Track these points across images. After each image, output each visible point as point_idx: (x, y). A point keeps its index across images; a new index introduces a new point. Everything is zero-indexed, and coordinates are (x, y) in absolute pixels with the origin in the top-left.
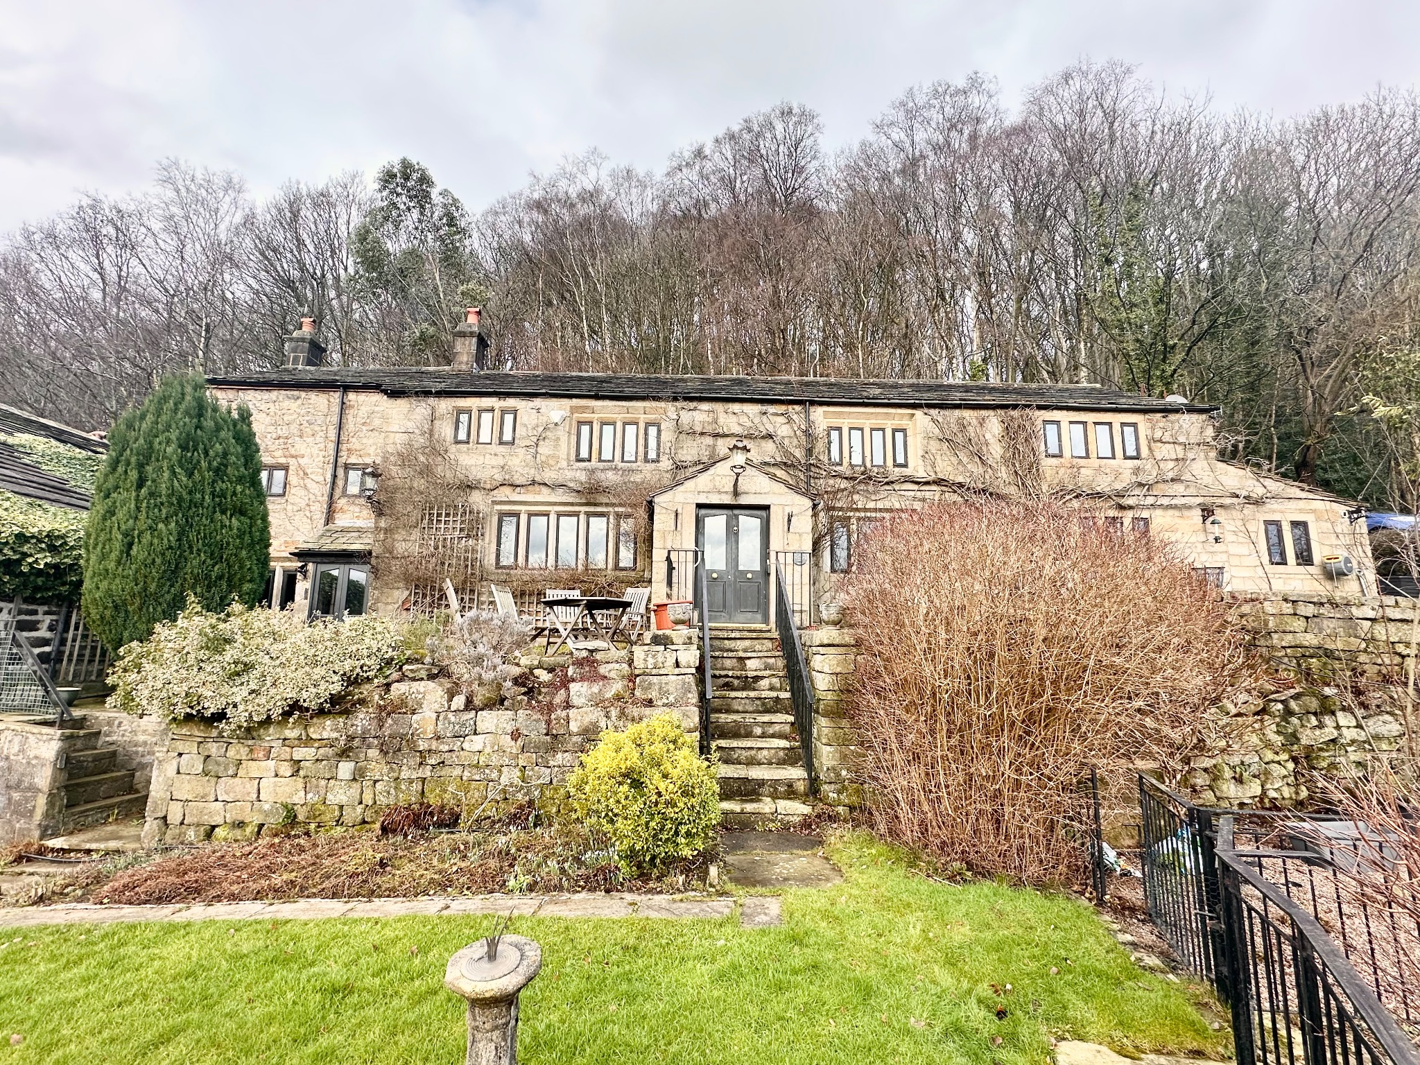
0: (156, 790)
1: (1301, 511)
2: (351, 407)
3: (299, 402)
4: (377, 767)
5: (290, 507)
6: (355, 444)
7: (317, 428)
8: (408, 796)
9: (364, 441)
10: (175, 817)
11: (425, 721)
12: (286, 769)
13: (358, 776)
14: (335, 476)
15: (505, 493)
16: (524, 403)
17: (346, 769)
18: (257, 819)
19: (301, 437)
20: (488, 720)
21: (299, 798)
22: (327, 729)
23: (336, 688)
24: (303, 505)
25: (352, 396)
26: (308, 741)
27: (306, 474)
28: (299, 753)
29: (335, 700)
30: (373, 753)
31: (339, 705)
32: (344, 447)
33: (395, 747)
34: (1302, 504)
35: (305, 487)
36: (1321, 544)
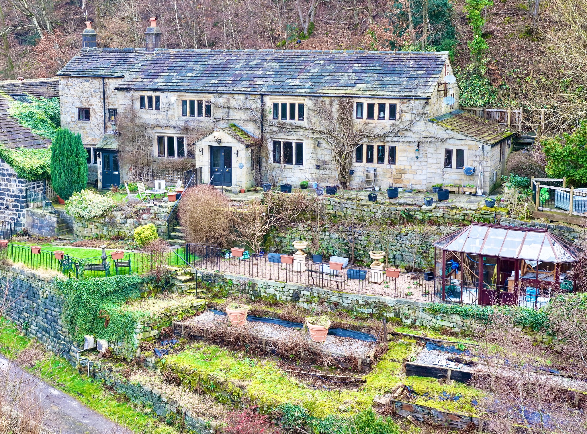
0: (75, 228)
1: (462, 145)
2: (107, 85)
3: (89, 83)
4: (110, 228)
5: (92, 125)
6: (110, 100)
7: (97, 94)
8: (116, 234)
9: (113, 99)
10: (79, 234)
11: (118, 220)
12: (95, 227)
13: (107, 229)
14: (105, 113)
15: (158, 129)
16: (162, 94)
17: (105, 228)
18: (92, 236)
19: (92, 97)
20: (129, 220)
21: (98, 233)
22: (101, 220)
23: (102, 213)
24: (96, 124)
25: (107, 80)
26: (99, 222)
27: (95, 112)
28: (98, 224)
29: (102, 215)
30: (110, 225)
31: (103, 216)
32: (106, 101)
33: (113, 224)
34: (463, 142)
35: (96, 117)
36: (468, 160)
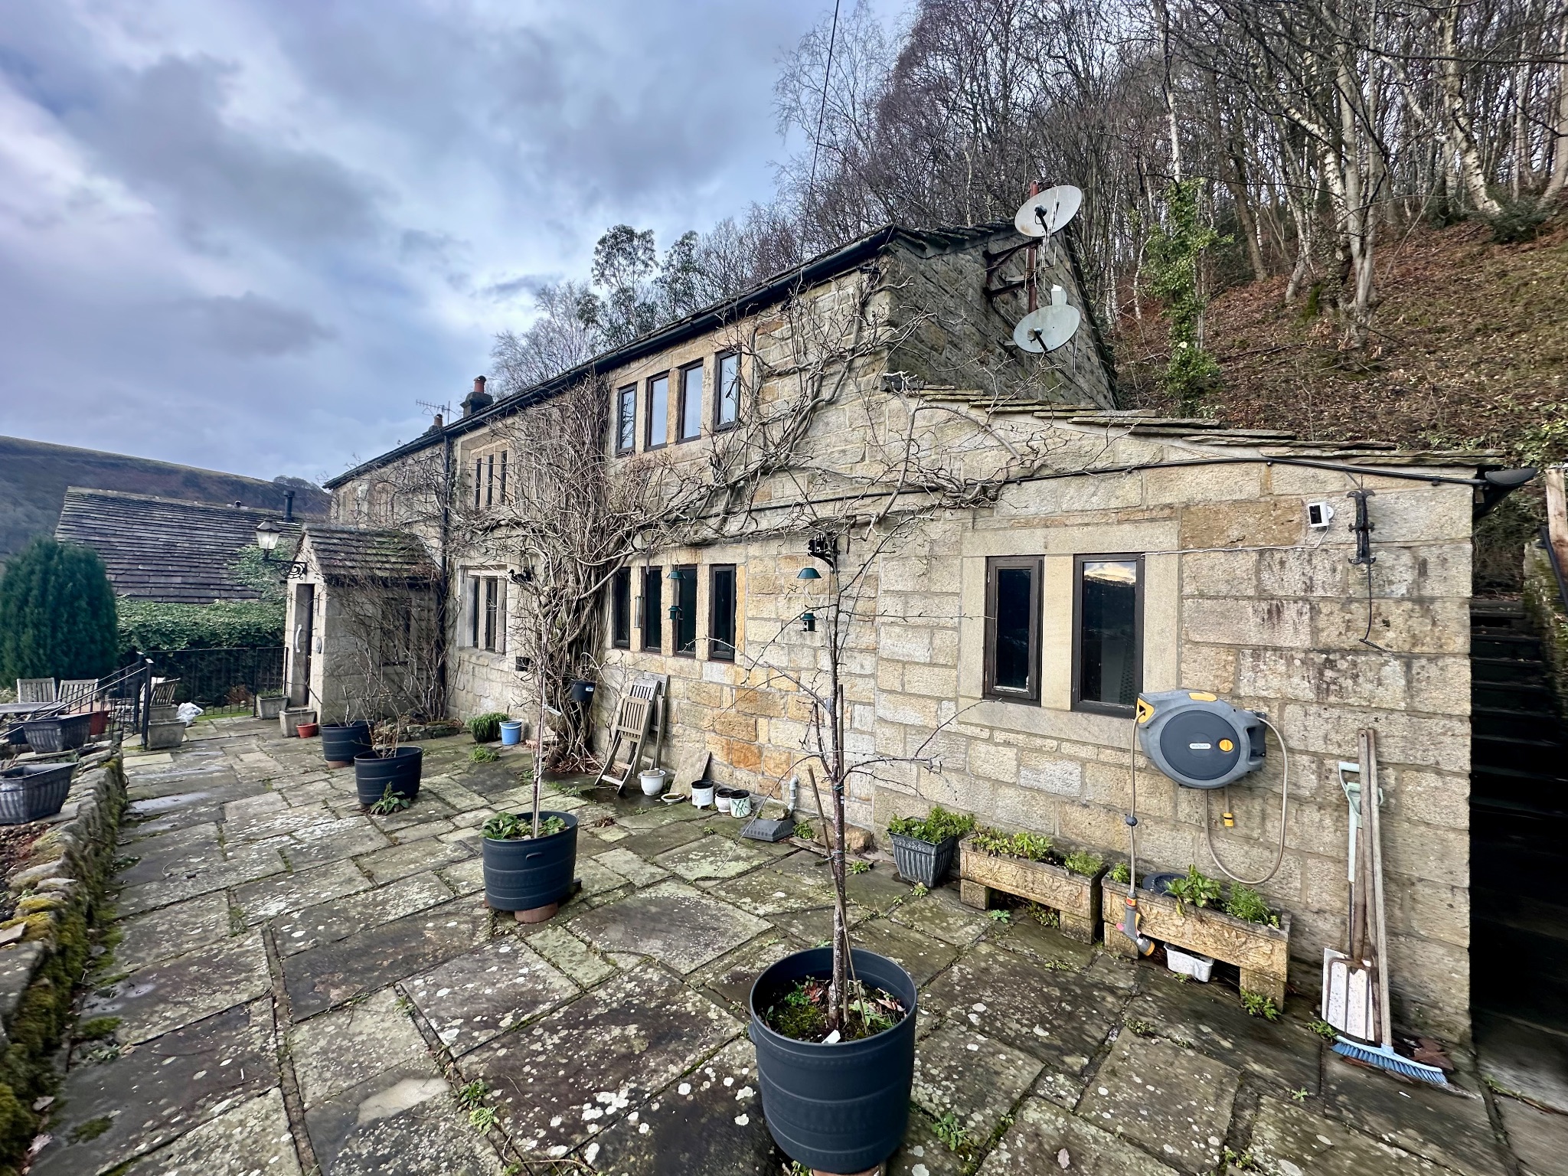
1: (1125, 516)
36: (1183, 640)
